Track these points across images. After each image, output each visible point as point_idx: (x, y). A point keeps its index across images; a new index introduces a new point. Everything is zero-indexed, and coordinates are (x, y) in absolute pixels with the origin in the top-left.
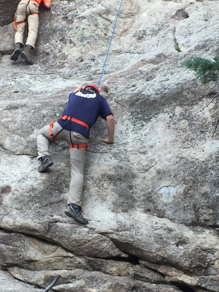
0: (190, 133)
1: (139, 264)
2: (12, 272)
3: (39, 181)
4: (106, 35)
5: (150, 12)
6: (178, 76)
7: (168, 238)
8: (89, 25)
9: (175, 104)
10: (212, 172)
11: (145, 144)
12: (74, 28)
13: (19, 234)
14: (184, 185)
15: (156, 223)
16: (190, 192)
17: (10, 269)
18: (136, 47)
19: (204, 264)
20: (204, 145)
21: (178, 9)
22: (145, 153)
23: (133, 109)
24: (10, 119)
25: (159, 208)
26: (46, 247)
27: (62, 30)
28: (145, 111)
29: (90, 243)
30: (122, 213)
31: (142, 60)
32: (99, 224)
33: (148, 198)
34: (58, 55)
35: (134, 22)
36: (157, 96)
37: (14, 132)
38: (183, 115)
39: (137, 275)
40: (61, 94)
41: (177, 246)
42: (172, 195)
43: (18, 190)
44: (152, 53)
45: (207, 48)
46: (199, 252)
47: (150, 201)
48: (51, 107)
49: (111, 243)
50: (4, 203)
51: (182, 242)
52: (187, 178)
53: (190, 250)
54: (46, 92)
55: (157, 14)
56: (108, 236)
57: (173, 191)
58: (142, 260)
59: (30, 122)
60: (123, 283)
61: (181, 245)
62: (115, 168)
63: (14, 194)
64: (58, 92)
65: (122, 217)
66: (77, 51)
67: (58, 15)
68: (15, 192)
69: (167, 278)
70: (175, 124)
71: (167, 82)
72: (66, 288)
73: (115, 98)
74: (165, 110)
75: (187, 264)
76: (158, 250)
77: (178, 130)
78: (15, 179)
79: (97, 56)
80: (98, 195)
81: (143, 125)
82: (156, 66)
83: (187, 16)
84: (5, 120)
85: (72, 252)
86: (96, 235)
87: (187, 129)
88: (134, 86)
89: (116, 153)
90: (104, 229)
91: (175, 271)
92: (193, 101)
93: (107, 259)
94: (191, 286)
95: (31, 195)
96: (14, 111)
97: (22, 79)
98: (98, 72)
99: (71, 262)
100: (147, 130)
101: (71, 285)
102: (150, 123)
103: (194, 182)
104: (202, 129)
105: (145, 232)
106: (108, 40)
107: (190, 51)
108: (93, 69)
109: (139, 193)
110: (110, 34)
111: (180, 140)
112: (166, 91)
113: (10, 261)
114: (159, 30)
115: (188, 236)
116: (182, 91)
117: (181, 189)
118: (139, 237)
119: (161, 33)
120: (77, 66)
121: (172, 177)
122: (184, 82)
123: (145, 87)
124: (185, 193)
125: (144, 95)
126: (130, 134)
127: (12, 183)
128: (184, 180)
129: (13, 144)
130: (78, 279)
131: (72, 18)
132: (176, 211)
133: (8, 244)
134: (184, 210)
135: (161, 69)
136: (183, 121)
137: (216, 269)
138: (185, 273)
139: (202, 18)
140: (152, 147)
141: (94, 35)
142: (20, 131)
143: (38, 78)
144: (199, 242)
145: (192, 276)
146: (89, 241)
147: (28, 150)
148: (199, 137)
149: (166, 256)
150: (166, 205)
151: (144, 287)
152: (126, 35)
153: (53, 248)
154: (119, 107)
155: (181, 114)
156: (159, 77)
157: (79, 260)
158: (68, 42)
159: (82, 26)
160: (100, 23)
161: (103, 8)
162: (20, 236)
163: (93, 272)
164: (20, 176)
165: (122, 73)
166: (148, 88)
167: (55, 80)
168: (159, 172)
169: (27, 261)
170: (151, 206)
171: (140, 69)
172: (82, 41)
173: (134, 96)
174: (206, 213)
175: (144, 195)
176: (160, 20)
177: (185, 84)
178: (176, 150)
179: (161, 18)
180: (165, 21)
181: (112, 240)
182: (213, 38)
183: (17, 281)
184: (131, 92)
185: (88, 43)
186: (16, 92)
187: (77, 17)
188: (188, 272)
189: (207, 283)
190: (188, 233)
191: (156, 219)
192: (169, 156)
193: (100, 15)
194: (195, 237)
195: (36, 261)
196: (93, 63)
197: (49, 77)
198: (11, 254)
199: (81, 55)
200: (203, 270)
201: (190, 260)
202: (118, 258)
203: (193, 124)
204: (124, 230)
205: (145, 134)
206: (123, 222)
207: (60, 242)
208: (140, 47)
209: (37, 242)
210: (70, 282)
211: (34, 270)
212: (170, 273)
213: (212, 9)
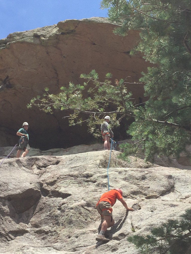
4: (86, 220)
6: (133, 249)
8: (75, 213)
12: (65, 215)
21: (134, 203)
27: (57, 217)
34: (53, 233)
44: (116, 233)
66: (67, 231)
79: (79, 234)
82: (118, 242)
83: (140, 208)
97: (28, 250)
98: (80, 245)
106: (87, 223)
107: (141, 232)
108: (76, 243)
110: (89, 220)
114: (121, 217)
120: (66, 241)
131: (64, 209)
135: (121, 244)
139: (149, 209)
141: (78, 220)
143: (38, 250)
156: (120, 250)
158: (61, 225)
159: (71, 214)
160: (82, 212)
161: (85, 202)
167: (50, 251)
172: (70, 224)
176: (122, 211)
180: (125, 211)
182: (156, 223)
185: (74, 225)
187: (68, 208)
193: (83, 207)
197: (46, 249)
199: (68, 234)
213: (156, 204)
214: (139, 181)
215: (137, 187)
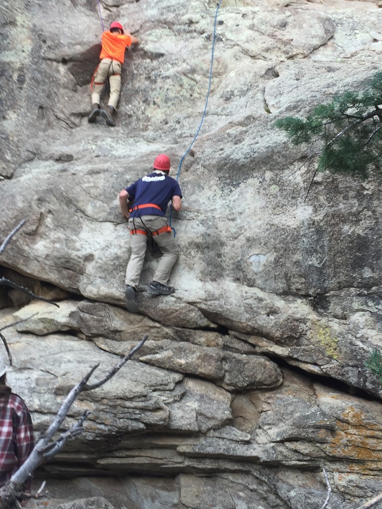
0: (281, 199)
1: (229, 334)
2: (97, 343)
3: (124, 249)
4: (191, 95)
5: (238, 71)
6: (268, 139)
7: (258, 308)
8: (174, 86)
9: (265, 168)
10: (304, 239)
11: (234, 211)
12: (158, 89)
13: (103, 304)
14: (275, 253)
15: (246, 293)
16: (281, 260)
17: (95, 339)
18: (224, 109)
19: (296, 334)
20: (296, 212)
21: (268, 68)
22: (233, 220)
23: (221, 174)
24: (92, 184)
25: (249, 277)
26: (133, 317)
27: (145, 91)
28: (233, 176)
29: (178, 313)
30: (210, 282)
31: (230, 123)
32: (186, 294)
33: (237, 267)
34: (141, 117)
35: (221, 81)
36: (246, 161)
37: (96, 198)
38: (274, 180)
39: (227, 345)
40: (145, 159)
41: (268, 315)
42: (262, 263)
43: (101, 259)
44: (241, 115)
45: (299, 109)
46: (291, 322)
47: (239, 269)
48: (135, 172)
49: (200, 313)
50: (87, 272)
51: (273, 312)
52: (278, 246)
53: (281, 320)
54: (129, 156)
55: (246, 74)
56: (196, 306)
57: (263, 259)
58: (232, 330)
59: (113, 187)
60: (212, 354)
61: (272, 315)
62: (203, 235)
63: (97, 262)
64: (142, 157)
65: (211, 286)
66: (162, 113)
67: (140, 74)
68: (99, 261)
69: (258, 349)
70: (265, 189)
71: (257, 145)
72: (153, 359)
73: (202, 162)
74: (255, 175)
75: (278, 334)
76: (249, 320)
77: (268, 196)
78: (98, 246)
79: (182, 118)
80: (185, 263)
81: (231, 191)
82: (244, 129)
83: (277, 75)
84: (86, 185)
85: (159, 322)
86: (183, 305)
87: (278, 194)
88: (222, 150)
89: (203, 220)
90: (192, 298)
91: (266, 341)
92: (284, 165)
93: (195, 329)
94: (283, 357)
95: (115, 264)
96: (95, 176)
97: (104, 143)
98: (184, 135)
99: (158, 332)
100: (236, 196)
101: (158, 356)
102: (238, 189)
103: (285, 250)
104: (294, 195)
105: (235, 302)
106: (193, 101)
107: (280, 113)
108: (178, 132)
109: (227, 262)
110: (196, 95)
111: (270, 206)
112: (256, 155)
113: (95, 331)
114: (247, 90)
115: (279, 306)
116: (272, 155)
117: (272, 257)
118: (228, 307)
119: (250, 93)
120: (161, 129)
121: (262, 244)
122: (275, 145)
123: (234, 151)
124: (276, 261)
125: (232, 159)
126: (218, 200)
127: (95, 251)
128: (275, 248)
129: (96, 210)
130: (165, 350)
131: (156, 78)
132: (266, 280)
133: (92, 314)
134: (275, 279)
135: (250, 131)
136: (274, 186)
137: (309, 340)
138: (276, 344)
139: (293, 77)
140: (241, 213)
141: (179, 95)
142: (102, 197)
143: (120, 142)
144: (290, 312)
145: (283, 347)
146: (176, 311)
147: (112, 217)
148: (291, 203)
149: (256, 326)
150: (256, 274)
151: (234, 358)
152: (213, 96)
153: (139, 318)
154: (206, 172)
155: (272, 179)
156: (247, 141)
157: (166, 330)
158: (152, 103)
159: (166, 87)
160: (185, 83)
161: (189, 67)
162: (105, 306)
163: (180, 343)
164: (103, 244)
165: (209, 136)
166: (236, 151)
167: (138, 144)
168: (248, 240)
169: (112, 331)
170: (241, 275)
171: (228, 131)
172: (166, 102)
173: (222, 160)
174: (297, 282)
175: (233, 264)
176: (249, 80)
177: (276, 147)
178: (266, 217)
179: (249, 77)
180: (254, 80)
181: (201, 309)
182: (305, 98)
183: (102, 351)
184: (218, 156)
185: (173, 104)
186: (97, 156)
187: (161, 77)
188: (279, 342)
189: (299, 354)
190: (279, 303)
191: (246, 288)
192: (259, 223)
193: (185, 75)
194: (286, 307)
195: (121, 331)
196: (178, 126)
197: (131, 140)
198: (95, 324)
199: (164, 117)
200: (295, 341)
201: (281, 331)
202: (206, 329)
203: (284, 190)
204: (213, 300)
205: (234, 201)
206: (212, 292)
207: (146, 312)
208: (228, 108)
209: (123, 312)
210: (157, 353)
211: (119, 341)
212: (260, 344)
213: (304, 67)
214: (275, 29)
215: (272, 40)
